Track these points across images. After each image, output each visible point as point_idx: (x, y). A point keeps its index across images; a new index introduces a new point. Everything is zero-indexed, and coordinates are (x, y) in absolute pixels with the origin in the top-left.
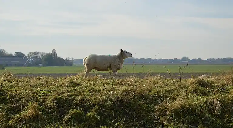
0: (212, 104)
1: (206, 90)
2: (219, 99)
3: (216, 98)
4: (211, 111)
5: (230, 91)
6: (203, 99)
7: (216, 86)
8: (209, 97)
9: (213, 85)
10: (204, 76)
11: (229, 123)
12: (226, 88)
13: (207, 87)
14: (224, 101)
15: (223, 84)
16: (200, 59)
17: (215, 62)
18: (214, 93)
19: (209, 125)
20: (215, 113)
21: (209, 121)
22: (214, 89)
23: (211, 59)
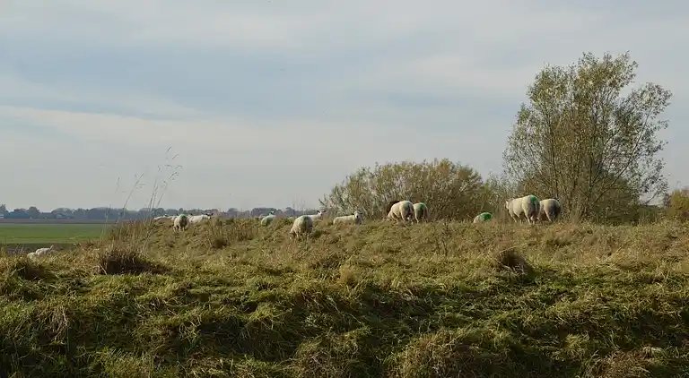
0: (47, 321)
1: (35, 286)
2: (66, 306)
3: (57, 307)
4: (44, 337)
5: (93, 290)
6: (26, 310)
7: (61, 277)
8: (42, 304)
9: (53, 275)
10: (43, 252)
11: (85, 365)
12: (85, 281)
13: (37, 279)
14: (79, 313)
15: (79, 272)
16: (33, 210)
17: (72, 218)
18: (56, 293)
19: (38, 372)
20: (55, 341)
21: (38, 362)
22: (54, 283)
23: (61, 209)
